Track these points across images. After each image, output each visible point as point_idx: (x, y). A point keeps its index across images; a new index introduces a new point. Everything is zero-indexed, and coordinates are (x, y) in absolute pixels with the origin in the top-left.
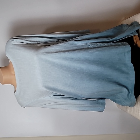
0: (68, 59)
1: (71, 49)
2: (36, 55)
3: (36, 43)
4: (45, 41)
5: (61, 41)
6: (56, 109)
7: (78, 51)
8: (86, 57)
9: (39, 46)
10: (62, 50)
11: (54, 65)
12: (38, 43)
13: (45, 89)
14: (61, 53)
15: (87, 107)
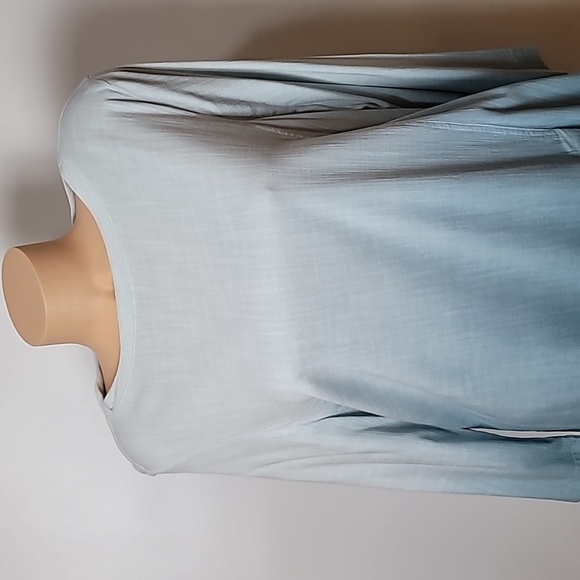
0: (452, 219)
1: (465, 158)
2: (271, 189)
3: (246, 110)
4: (294, 103)
5: (386, 105)
6: (331, 483)
7: (511, 176)
8: (551, 209)
9: (273, 130)
10: (417, 161)
11: (368, 249)
12: (260, 111)
13: (310, 391)
14: (415, 182)
15: (507, 476)
